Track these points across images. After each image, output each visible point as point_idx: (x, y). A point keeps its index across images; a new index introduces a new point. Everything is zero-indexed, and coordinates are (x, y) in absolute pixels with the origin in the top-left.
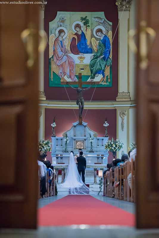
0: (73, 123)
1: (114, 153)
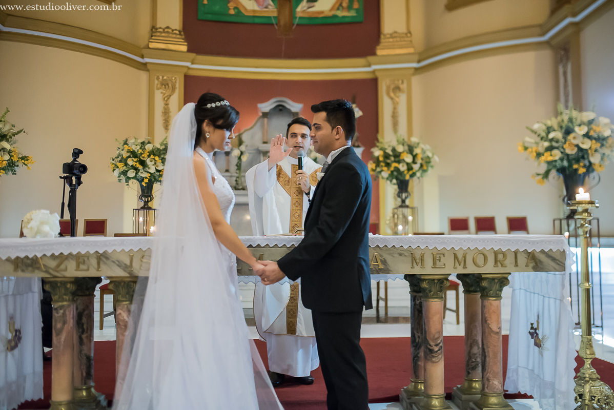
0: (260, 105)
1: (403, 186)
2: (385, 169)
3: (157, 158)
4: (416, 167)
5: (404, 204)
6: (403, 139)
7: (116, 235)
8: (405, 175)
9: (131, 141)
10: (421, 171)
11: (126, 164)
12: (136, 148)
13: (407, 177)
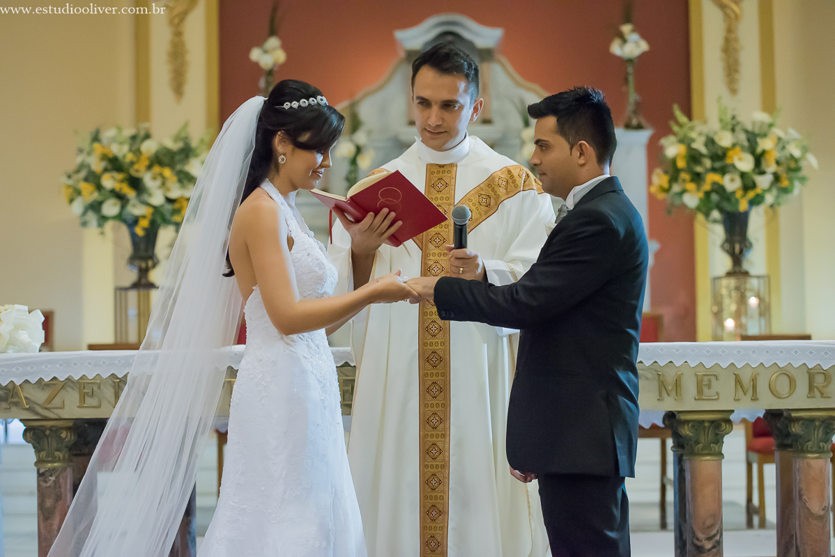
0: (400, 35)
1: (736, 226)
2: (691, 186)
3: (167, 172)
4: (763, 182)
5: (737, 269)
6: (733, 118)
7: (92, 347)
8: (737, 201)
9: (108, 134)
10: (775, 192)
11: (99, 187)
12: (121, 151)
13: (743, 206)
